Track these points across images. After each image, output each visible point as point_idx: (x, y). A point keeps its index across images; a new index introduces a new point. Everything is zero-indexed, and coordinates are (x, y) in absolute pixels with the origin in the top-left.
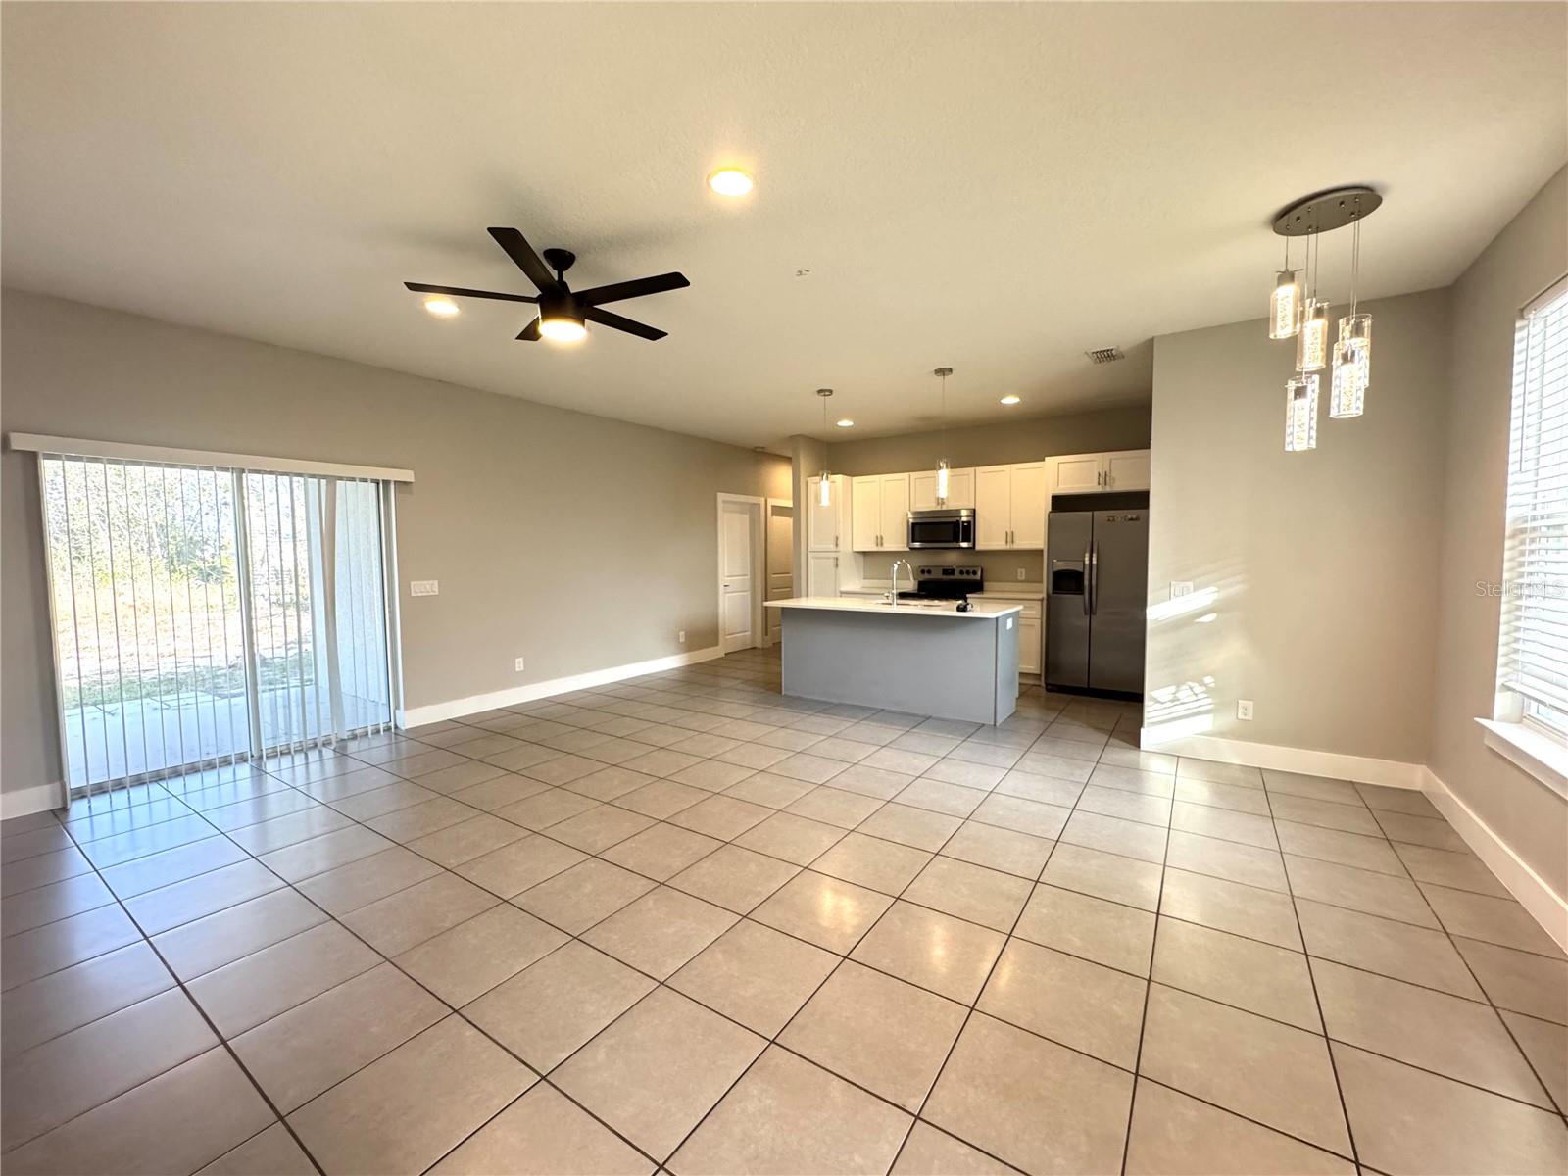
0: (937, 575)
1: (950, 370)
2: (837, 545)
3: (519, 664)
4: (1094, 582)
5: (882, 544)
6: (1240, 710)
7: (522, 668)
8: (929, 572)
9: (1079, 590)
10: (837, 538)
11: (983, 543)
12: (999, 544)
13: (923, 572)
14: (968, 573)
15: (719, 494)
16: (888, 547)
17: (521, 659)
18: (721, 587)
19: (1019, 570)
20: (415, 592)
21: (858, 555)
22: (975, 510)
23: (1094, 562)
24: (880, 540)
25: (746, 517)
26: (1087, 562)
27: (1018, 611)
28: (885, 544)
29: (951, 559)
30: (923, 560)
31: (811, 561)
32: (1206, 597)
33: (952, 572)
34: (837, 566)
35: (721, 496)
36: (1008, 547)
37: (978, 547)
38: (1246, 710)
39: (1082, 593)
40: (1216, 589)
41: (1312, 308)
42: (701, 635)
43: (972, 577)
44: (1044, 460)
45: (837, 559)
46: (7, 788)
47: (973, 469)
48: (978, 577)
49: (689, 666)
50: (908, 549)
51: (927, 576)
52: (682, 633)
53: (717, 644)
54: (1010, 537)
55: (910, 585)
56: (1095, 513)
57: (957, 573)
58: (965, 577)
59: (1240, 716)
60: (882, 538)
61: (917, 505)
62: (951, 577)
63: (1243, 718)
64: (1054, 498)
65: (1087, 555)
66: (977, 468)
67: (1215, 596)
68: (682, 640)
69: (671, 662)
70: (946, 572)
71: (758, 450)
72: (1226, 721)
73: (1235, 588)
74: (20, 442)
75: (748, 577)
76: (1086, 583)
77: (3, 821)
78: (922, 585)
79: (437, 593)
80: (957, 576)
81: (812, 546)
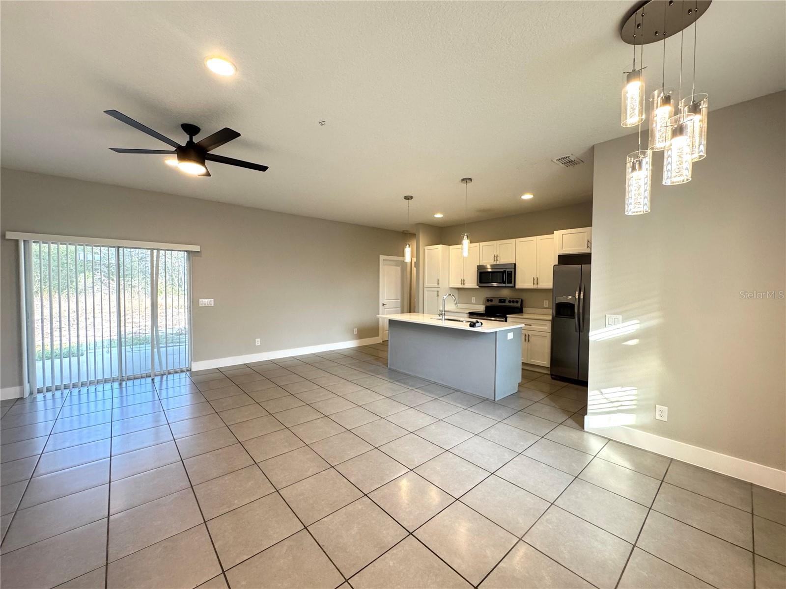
0: (496, 303)
1: (471, 179)
2: (438, 284)
3: (258, 342)
4: (581, 311)
5: (464, 284)
6: (658, 413)
7: (259, 344)
8: (491, 301)
9: (572, 315)
10: (438, 280)
11: (519, 285)
12: (529, 285)
13: (488, 300)
14: (513, 302)
15: (381, 256)
16: (467, 286)
17: (259, 340)
18: (381, 305)
19: (545, 301)
20: (201, 304)
21: (453, 290)
22: (515, 264)
23: (582, 297)
24: (463, 282)
25: (399, 268)
26: (577, 297)
27: (521, 327)
28: (466, 284)
29: (505, 293)
30: (488, 294)
31: (426, 293)
32: (633, 326)
33: (504, 301)
34: (438, 295)
35: (382, 257)
36: (535, 287)
37: (516, 287)
38: (662, 413)
39: (574, 318)
40: (638, 322)
41: (660, 98)
42: (367, 331)
43: (515, 305)
44: (553, 233)
45: (438, 292)
46: (3, 386)
47: (514, 240)
48: (519, 305)
49: (359, 347)
50: (478, 287)
51: (489, 304)
52: (356, 330)
53: (378, 336)
54: (536, 281)
55: (481, 308)
56: (583, 265)
57: (507, 302)
58: (512, 304)
59: (658, 417)
60: (464, 280)
61: (484, 261)
62: (503, 304)
63: (661, 419)
64: (560, 256)
65: (577, 293)
66: (517, 239)
67: (638, 327)
68: (355, 333)
69: (349, 344)
70: (501, 301)
71: (405, 232)
72: (645, 418)
73: (653, 321)
74: (10, 235)
75: (400, 300)
76: (576, 311)
77: (1, 401)
78: (487, 308)
79: (213, 305)
80: (507, 304)
81: (426, 284)
